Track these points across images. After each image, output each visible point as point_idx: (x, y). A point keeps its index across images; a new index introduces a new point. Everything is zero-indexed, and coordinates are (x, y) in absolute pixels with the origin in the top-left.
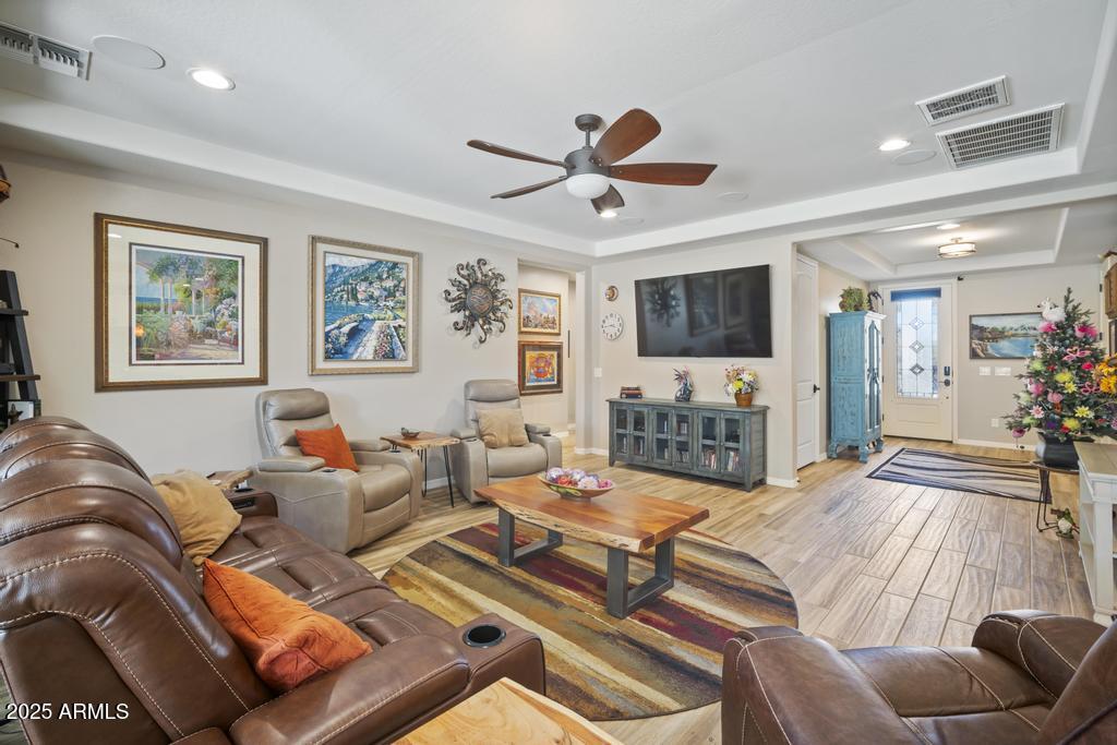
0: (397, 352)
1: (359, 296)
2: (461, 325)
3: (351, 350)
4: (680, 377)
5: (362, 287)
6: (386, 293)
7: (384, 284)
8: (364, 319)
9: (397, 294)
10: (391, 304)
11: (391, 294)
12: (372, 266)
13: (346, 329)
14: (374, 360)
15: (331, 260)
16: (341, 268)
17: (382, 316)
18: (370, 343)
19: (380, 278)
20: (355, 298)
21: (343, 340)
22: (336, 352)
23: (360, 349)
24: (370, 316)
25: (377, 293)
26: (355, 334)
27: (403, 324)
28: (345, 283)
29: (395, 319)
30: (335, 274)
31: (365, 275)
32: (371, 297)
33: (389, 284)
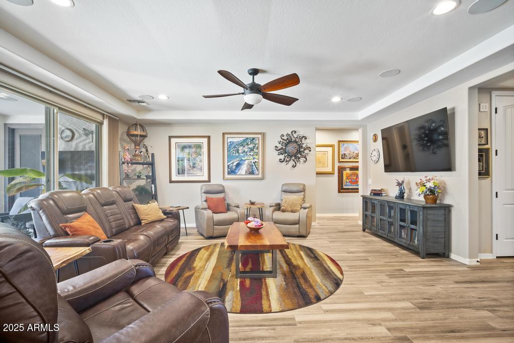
0: (254, 172)
1: (240, 152)
2: (283, 160)
3: (237, 171)
4: (400, 184)
5: (241, 148)
6: (250, 150)
7: (249, 146)
8: (242, 160)
9: (254, 149)
10: (252, 153)
11: (252, 150)
12: (244, 140)
13: (235, 164)
14: (245, 175)
15: (230, 140)
16: (233, 142)
17: (248, 158)
18: (244, 168)
19: (247, 144)
20: (238, 152)
21: (234, 167)
22: (232, 172)
23: (240, 171)
24: (244, 159)
25: (246, 150)
26: (238, 165)
27: (257, 161)
28: (235, 147)
29: (254, 159)
30: (231, 145)
31: (242, 144)
32: (244, 152)
33: (251, 146)
